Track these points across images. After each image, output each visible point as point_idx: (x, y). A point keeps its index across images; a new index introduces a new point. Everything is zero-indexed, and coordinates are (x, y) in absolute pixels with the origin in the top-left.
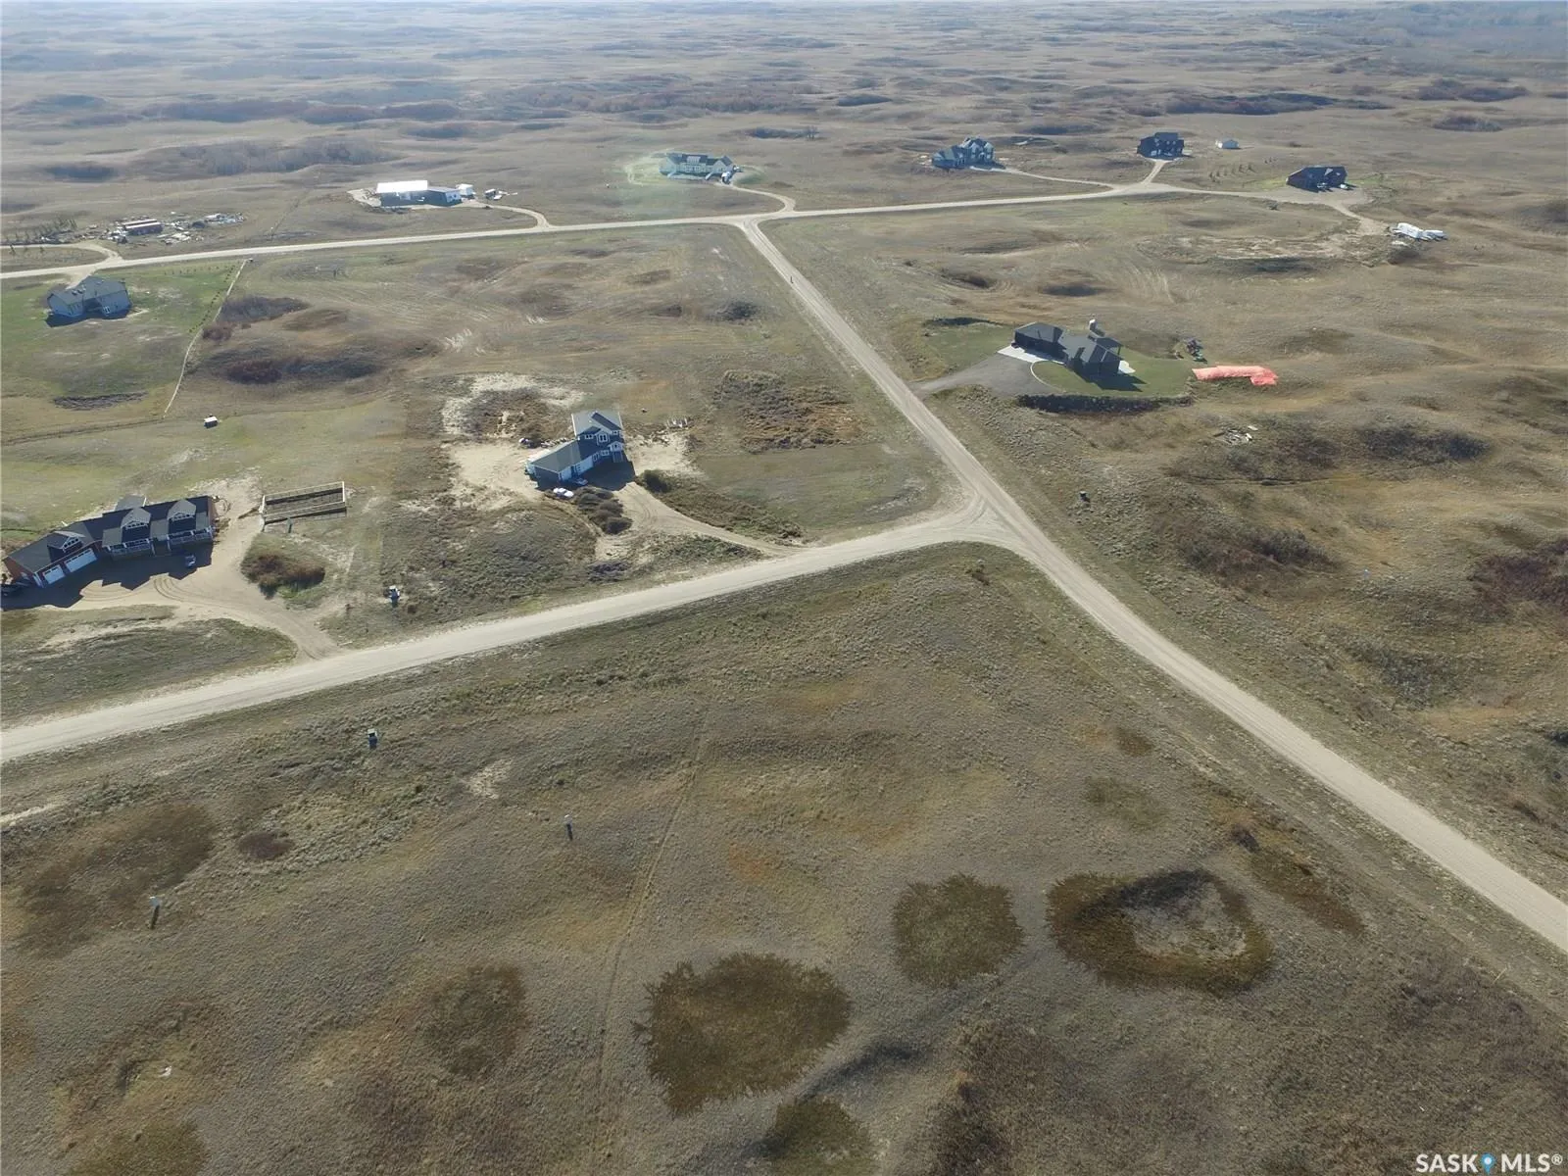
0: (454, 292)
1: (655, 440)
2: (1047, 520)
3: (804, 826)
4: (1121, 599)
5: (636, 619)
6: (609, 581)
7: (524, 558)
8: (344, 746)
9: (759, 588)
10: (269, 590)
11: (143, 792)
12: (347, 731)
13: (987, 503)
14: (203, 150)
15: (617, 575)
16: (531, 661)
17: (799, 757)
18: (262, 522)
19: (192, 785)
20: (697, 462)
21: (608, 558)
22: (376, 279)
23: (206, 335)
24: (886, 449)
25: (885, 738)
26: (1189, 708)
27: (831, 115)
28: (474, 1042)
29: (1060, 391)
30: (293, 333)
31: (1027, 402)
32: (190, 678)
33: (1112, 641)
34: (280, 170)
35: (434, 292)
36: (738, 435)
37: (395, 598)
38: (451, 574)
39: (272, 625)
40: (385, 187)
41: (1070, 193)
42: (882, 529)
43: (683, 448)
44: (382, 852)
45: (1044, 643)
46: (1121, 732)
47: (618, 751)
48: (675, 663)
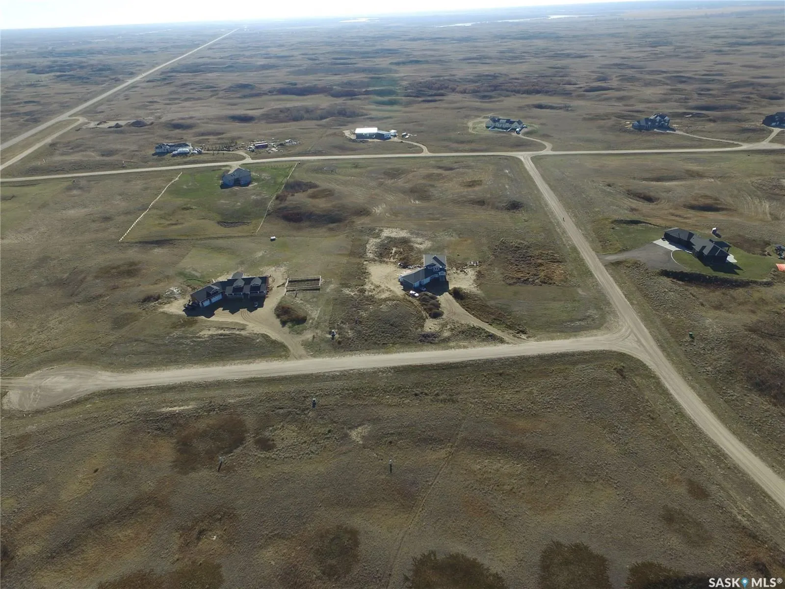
0: (381, 184)
1: (461, 271)
2: (666, 346)
3: (503, 493)
4: (705, 401)
5: (437, 365)
6: (428, 342)
7: (392, 325)
8: (302, 404)
9: (500, 359)
10: (284, 323)
11: (224, 408)
12: (304, 397)
13: (632, 331)
14: (288, 109)
15: (434, 340)
16: (387, 378)
18: (286, 290)
19: (241, 409)
20: (479, 286)
21: (429, 330)
22: (349, 175)
23: (277, 198)
24: (580, 291)
25: (553, 455)
26: (738, 477)
27: (580, 97)
28: (334, 562)
29: (687, 269)
30: (310, 200)
31: (666, 273)
32: (248, 359)
33: (695, 426)
34: (317, 119)
35: (373, 184)
36: (503, 274)
37: (333, 336)
38: (359, 327)
39: (282, 340)
40: (359, 131)
41: (713, 147)
42: (571, 336)
43: (474, 277)
44: (310, 459)
45: (653, 419)
46: (691, 483)
47: (419, 432)
48: (453, 391)
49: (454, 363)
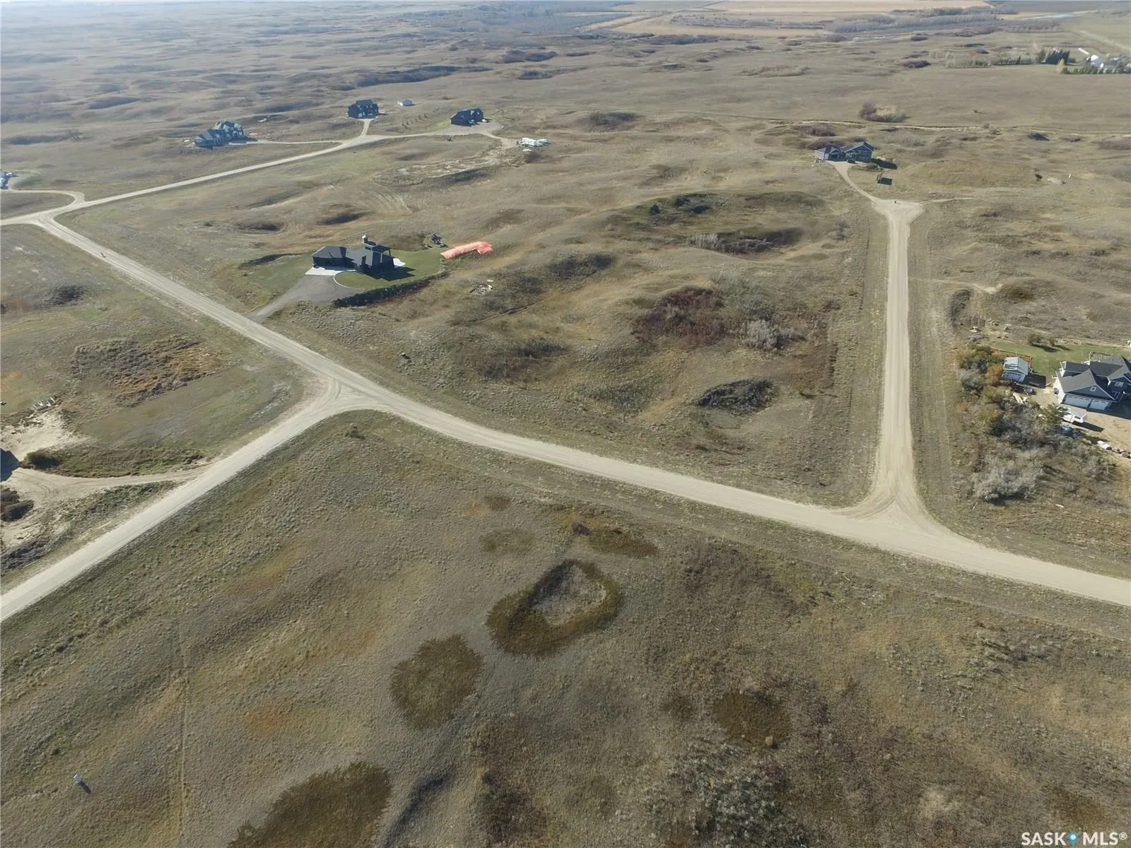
1: (27, 425)
2: (387, 380)
3: (299, 669)
4: (455, 415)
5: (73, 582)
6: (30, 560)
9: (183, 510)
13: (341, 383)
15: (40, 552)
17: (273, 622)
20: (78, 430)
21: (20, 542)
24: (248, 368)
25: (334, 576)
29: (361, 290)
31: (340, 303)
33: (460, 444)
36: (111, 396)
41: (311, 151)
42: (269, 427)
43: (59, 423)
45: (418, 462)
46: (488, 499)
47: (106, 696)
48: (130, 600)
49: (107, 560)
